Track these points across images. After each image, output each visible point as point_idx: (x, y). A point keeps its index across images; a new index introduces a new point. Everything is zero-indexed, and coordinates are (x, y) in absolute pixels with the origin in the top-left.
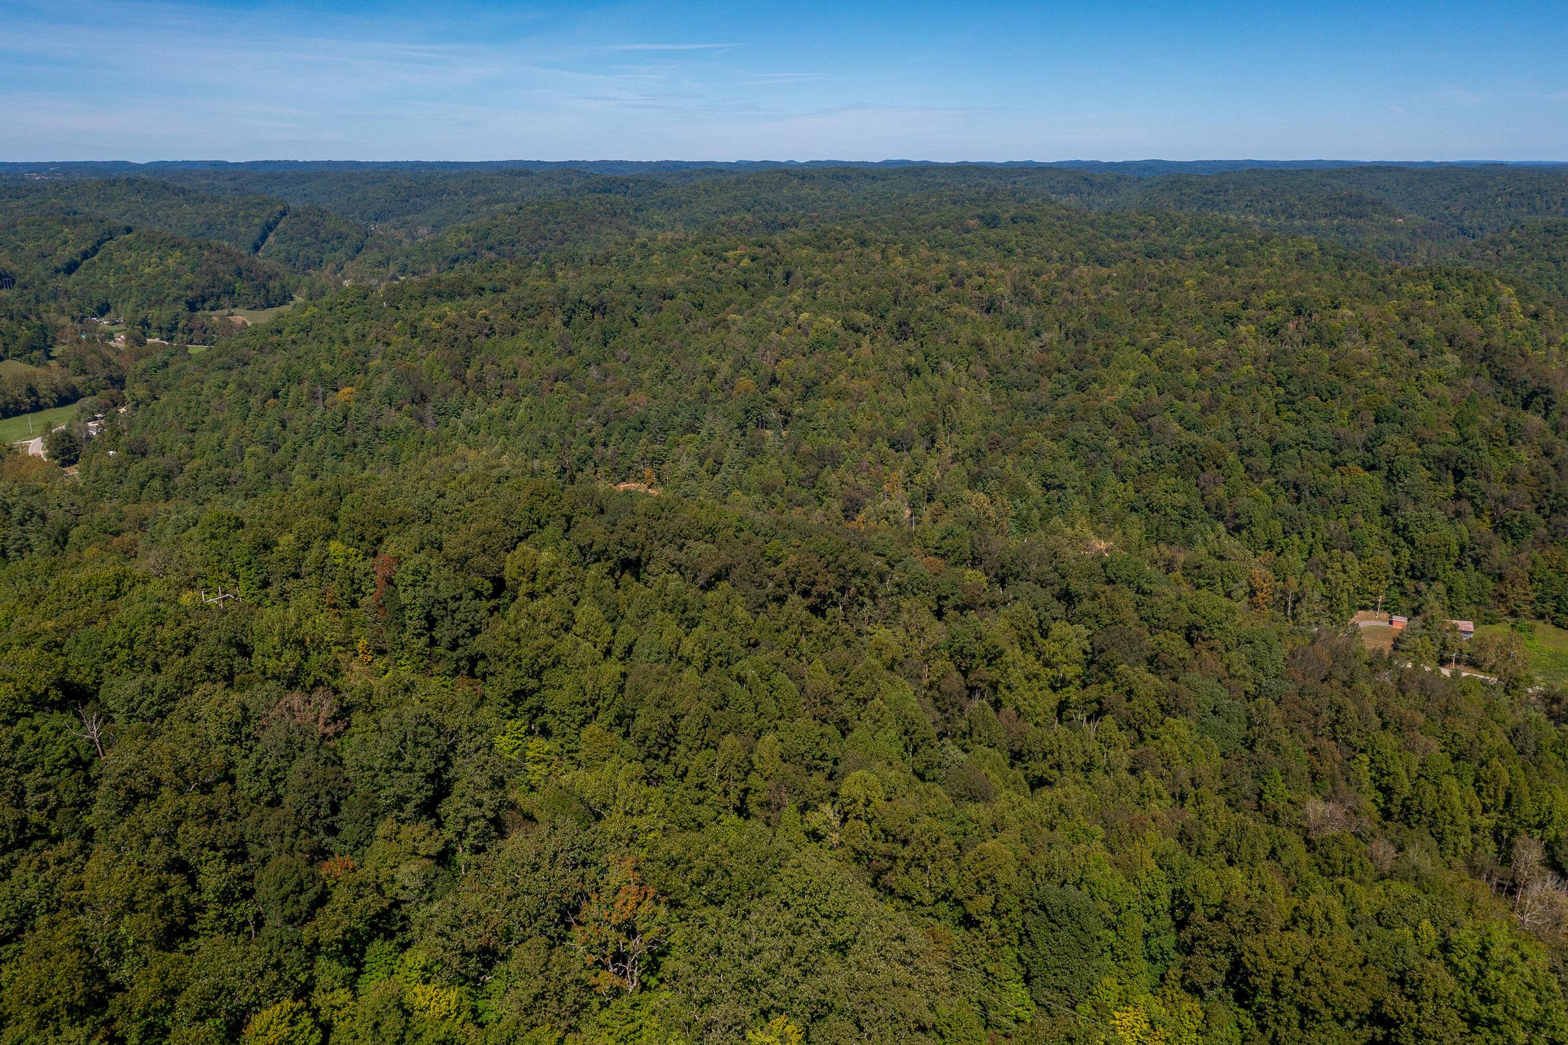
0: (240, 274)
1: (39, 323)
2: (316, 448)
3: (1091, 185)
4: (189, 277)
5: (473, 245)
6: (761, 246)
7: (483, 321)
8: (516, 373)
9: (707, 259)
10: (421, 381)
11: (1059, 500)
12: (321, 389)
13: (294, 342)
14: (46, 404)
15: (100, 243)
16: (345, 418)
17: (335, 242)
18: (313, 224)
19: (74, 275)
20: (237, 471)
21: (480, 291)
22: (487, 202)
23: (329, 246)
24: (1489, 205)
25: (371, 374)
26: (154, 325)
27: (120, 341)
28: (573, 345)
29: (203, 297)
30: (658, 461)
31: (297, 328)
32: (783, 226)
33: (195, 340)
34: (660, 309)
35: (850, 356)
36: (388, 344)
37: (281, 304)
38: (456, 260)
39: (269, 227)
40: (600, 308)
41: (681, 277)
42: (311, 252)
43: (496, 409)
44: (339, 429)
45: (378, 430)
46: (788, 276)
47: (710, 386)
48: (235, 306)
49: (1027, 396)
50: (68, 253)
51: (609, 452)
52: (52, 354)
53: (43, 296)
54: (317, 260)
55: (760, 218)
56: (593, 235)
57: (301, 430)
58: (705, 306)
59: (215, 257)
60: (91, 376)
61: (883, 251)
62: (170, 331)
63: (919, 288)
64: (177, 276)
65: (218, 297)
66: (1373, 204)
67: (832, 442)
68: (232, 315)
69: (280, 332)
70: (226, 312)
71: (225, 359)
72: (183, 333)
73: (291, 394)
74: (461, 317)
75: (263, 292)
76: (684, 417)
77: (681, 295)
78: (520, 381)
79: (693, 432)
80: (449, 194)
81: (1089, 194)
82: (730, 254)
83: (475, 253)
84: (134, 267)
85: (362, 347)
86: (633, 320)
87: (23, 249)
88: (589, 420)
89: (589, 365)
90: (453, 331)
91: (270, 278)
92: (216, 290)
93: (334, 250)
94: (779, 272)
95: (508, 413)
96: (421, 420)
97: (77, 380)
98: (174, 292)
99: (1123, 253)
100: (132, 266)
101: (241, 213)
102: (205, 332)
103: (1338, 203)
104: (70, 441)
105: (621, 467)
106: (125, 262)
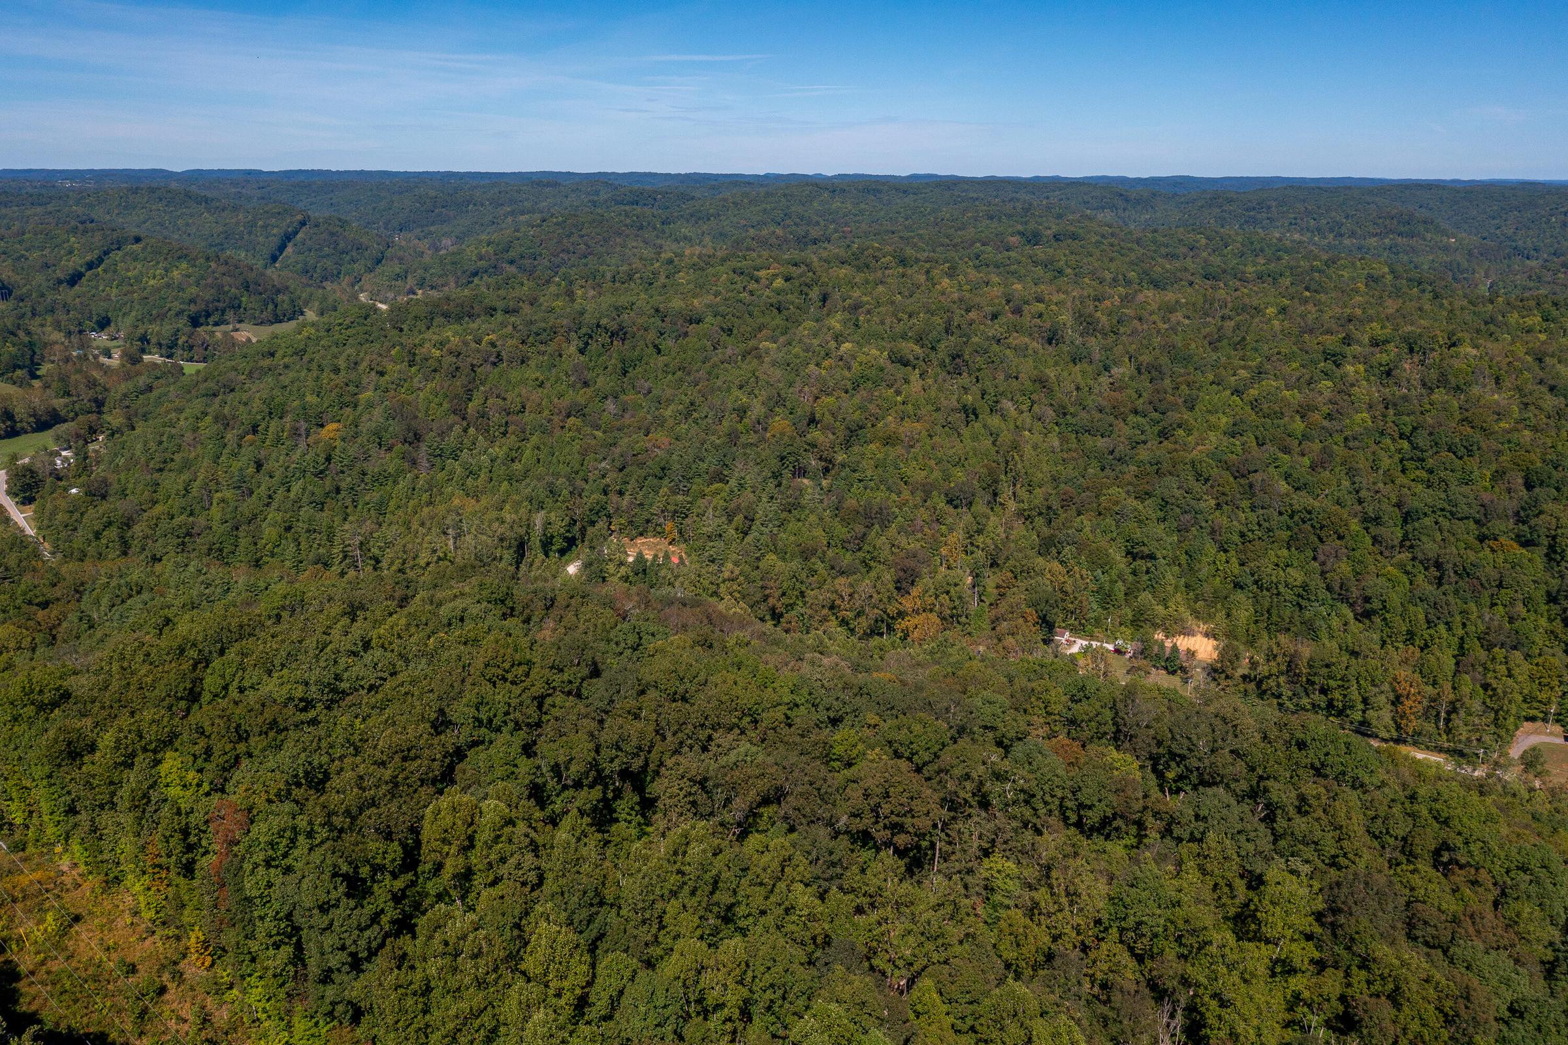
0: (247, 288)
1: (26, 339)
2: (292, 495)
3: (1127, 201)
4: (193, 290)
5: (494, 258)
6: (796, 265)
7: (490, 348)
8: (524, 407)
9: (737, 278)
10: (416, 417)
11: (1147, 572)
12: (303, 425)
13: (286, 367)
14: (23, 429)
15: (106, 253)
16: (328, 459)
17: (354, 253)
18: (332, 234)
19: (77, 287)
20: (201, 521)
21: (491, 311)
22: (512, 213)
23: (348, 258)
24: (1543, 225)
25: (360, 408)
26: (154, 340)
27: (115, 358)
28: (589, 375)
29: (207, 311)
30: (680, 514)
31: (290, 351)
32: (815, 242)
33: (196, 358)
34: (686, 334)
35: (898, 393)
36: (382, 374)
37: (289, 319)
38: (475, 274)
39: (288, 237)
40: (619, 334)
41: (709, 299)
42: (329, 263)
43: (497, 451)
44: (321, 472)
45: (364, 474)
46: (824, 298)
47: (740, 427)
48: (240, 322)
49: (1101, 443)
50: (75, 262)
51: (626, 501)
52: (38, 373)
53: (39, 309)
54: (335, 272)
55: (791, 233)
57: (277, 474)
58: (735, 331)
59: (222, 269)
60: (75, 399)
61: (928, 272)
62: (169, 349)
63: (973, 315)
64: (181, 289)
65: (223, 312)
66: (1425, 222)
67: (880, 497)
68: (237, 330)
69: (272, 355)
70: (231, 327)
71: (211, 384)
72: (184, 350)
73: (271, 430)
74: (466, 343)
75: (271, 307)
76: (710, 463)
77: (709, 319)
78: (528, 417)
79: (721, 481)
80: (475, 205)
81: (1124, 210)
82: (762, 273)
83: (495, 267)
84: (138, 280)
85: (353, 376)
86: (656, 347)
87: (27, 259)
88: (603, 464)
89: (606, 398)
90: (454, 359)
91: (278, 291)
92: (221, 305)
93: (354, 261)
94: (815, 294)
95: (514, 454)
96: (414, 463)
97: (59, 403)
98: (177, 306)
99: (1179, 274)
100: (136, 278)
101: (260, 223)
102: (206, 349)
103: (1388, 222)
104: (32, 477)
105: (638, 520)
106: (129, 274)
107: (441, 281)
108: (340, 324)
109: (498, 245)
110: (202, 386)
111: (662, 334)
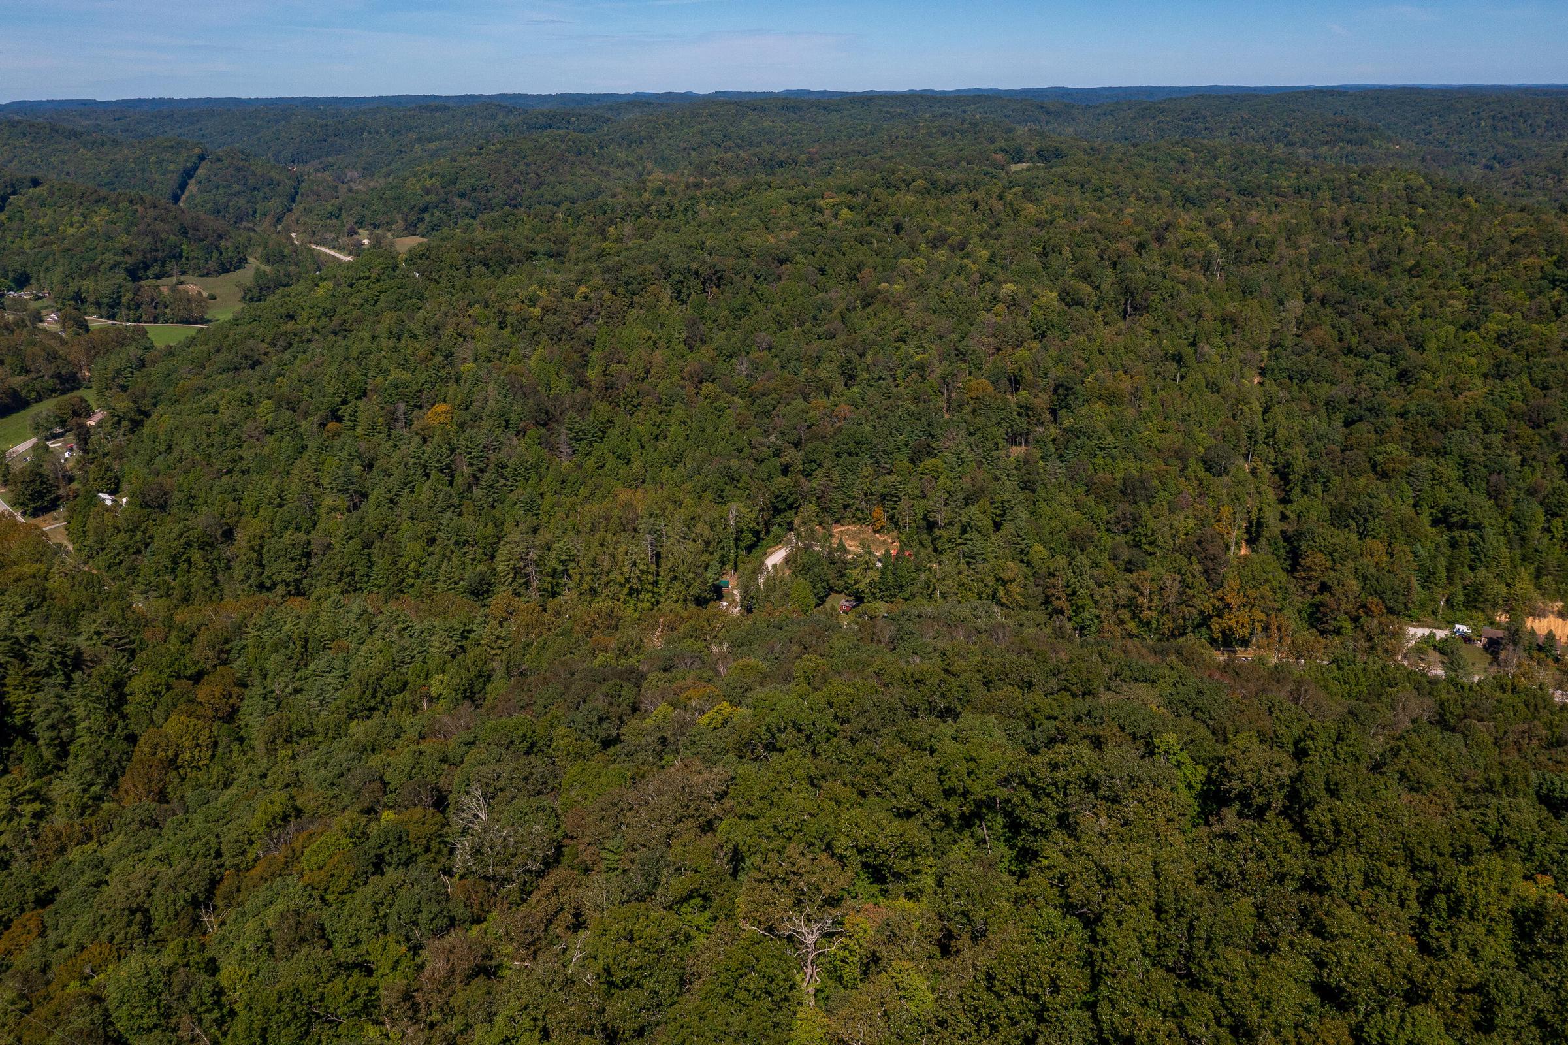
0: (185, 234)
3: (1048, 113)
4: (124, 239)
5: (442, 191)
9: (797, 209)
10: (539, 392)
11: (1471, 544)
12: (401, 407)
13: (316, 331)
15: (5, 198)
16: (451, 449)
17: (267, 190)
18: (239, 169)
20: (318, 538)
22: (419, 140)
23: (261, 195)
24: (1476, 130)
25: (465, 384)
26: (91, 299)
27: (51, 321)
29: (145, 263)
30: (891, 497)
32: (781, 164)
33: (144, 317)
34: (782, 277)
35: (1091, 340)
36: (474, 339)
37: (236, 269)
38: (425, 209)
39: (189, 174)
42: (242, 202)
44: (447, 467)
45: (503, 467)
46: (897, 229)
47: (927, 389)
48: (183, 273)
49: (1337, 390)
54: (250, 211)
56: (569, 177)
57: (396, 472)
59: (152, 213)
60: (33, 375)
62: (111, 308)
63: (1120, 246)
64: (109, 238)
65: (163, 263)
66: (1370, 130)
67: (1131, 467)
68: (182, 283)
70: (174, 280)
72: (129, 308)
73: (362, 415)
74: (557, 298)
75: (215, 254)
76: (912, 434)
77: (798, 258)
79: (929, 454)
80: (369, 132)
81: (1047, 123)
82: (821, 203)
83: (446, 201)
84: (53, 228)
85: (442, 343)
86: (754, 292)
88: (773, 439)
89: (730, 356)
91: (220, 237)
92: (160, 255)
93: (266, 198)
96: (554, 449)
97: (17, 381)
98: (110, 258)
99: (1213, 191)
100: (50, 227)
101: (153, 158)
102: (156, 308)
103: (1336, 129)
104: (42, 483)
105: (837, 506)
106: (40, 222)
107: (385, 219)
108: (368, 278)
109: (443, 176)
110: (221, 358)
111: (757, 278)
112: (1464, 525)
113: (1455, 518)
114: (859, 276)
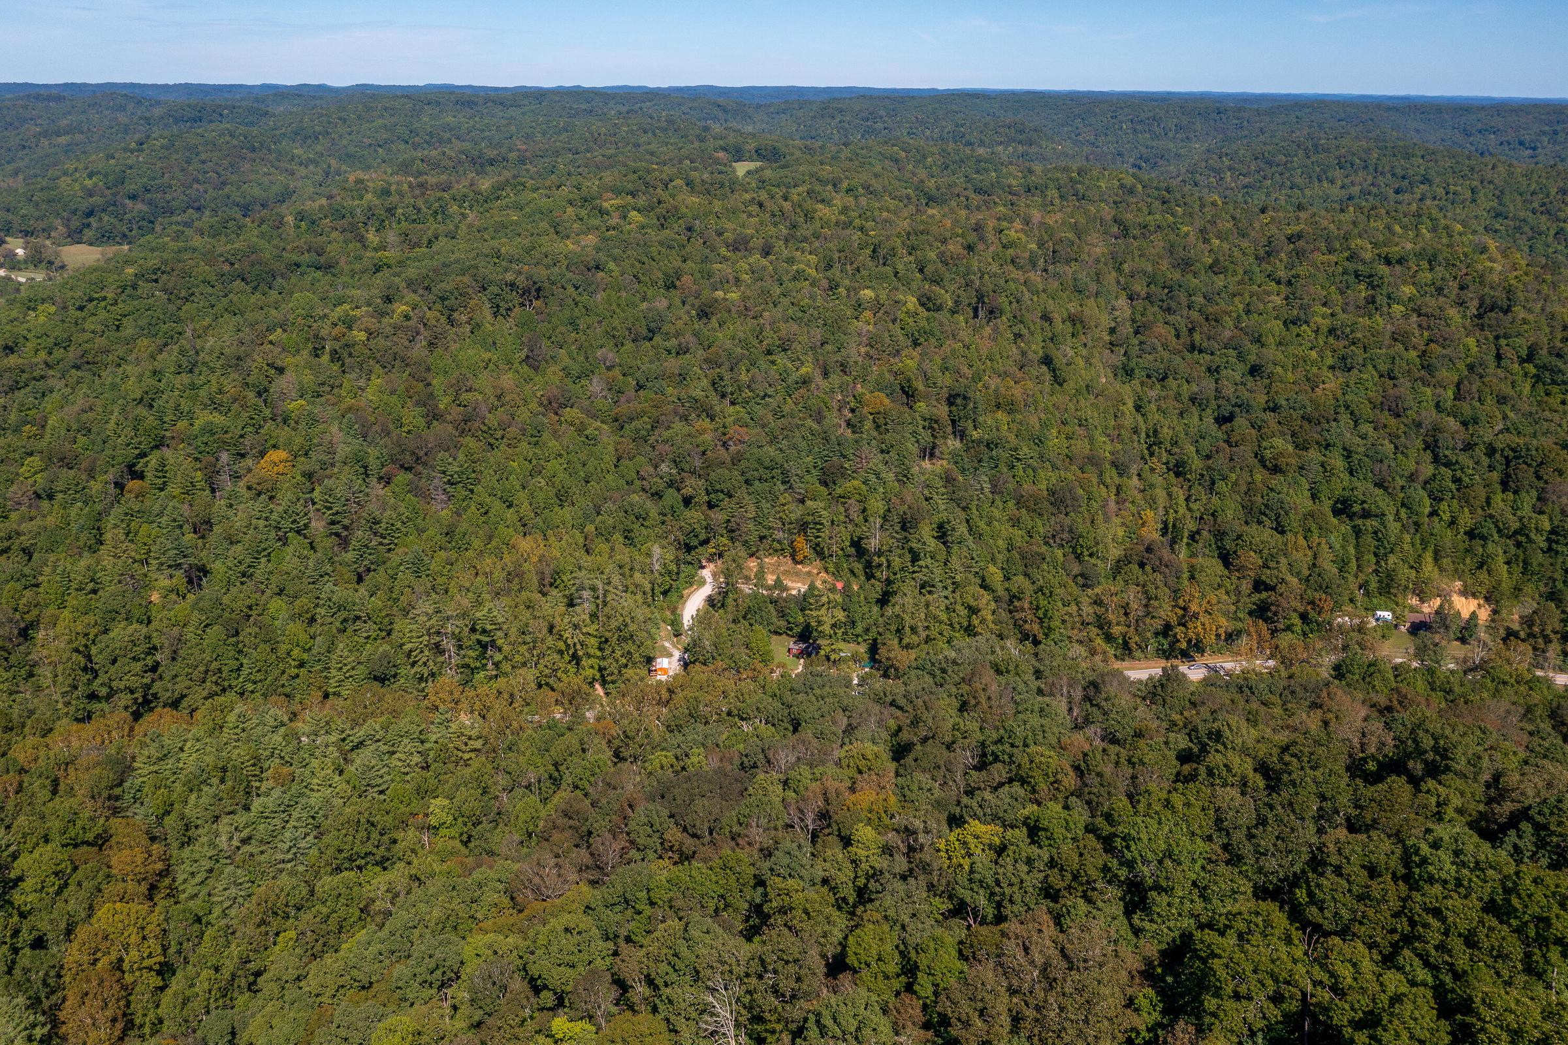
5: (107, 193)
6: (630, 193)
12: (222, 458)
30: (815, 525)
40: (531, 291)
51: (723, 515)
56: (253, 176)
58: (643, 278)
63: (952, 248)
73: (172, 469)
74: (377, 319)
79: (843, 476)
83: (114, 204)
89: (581, 377)
96: (425, 496)
105: (752, 537)
107: (41, 225)
109: (106, 176)
111: (577, 288)
112: (1366, 515)
113: (1357, 508)
114: (678, 283)
